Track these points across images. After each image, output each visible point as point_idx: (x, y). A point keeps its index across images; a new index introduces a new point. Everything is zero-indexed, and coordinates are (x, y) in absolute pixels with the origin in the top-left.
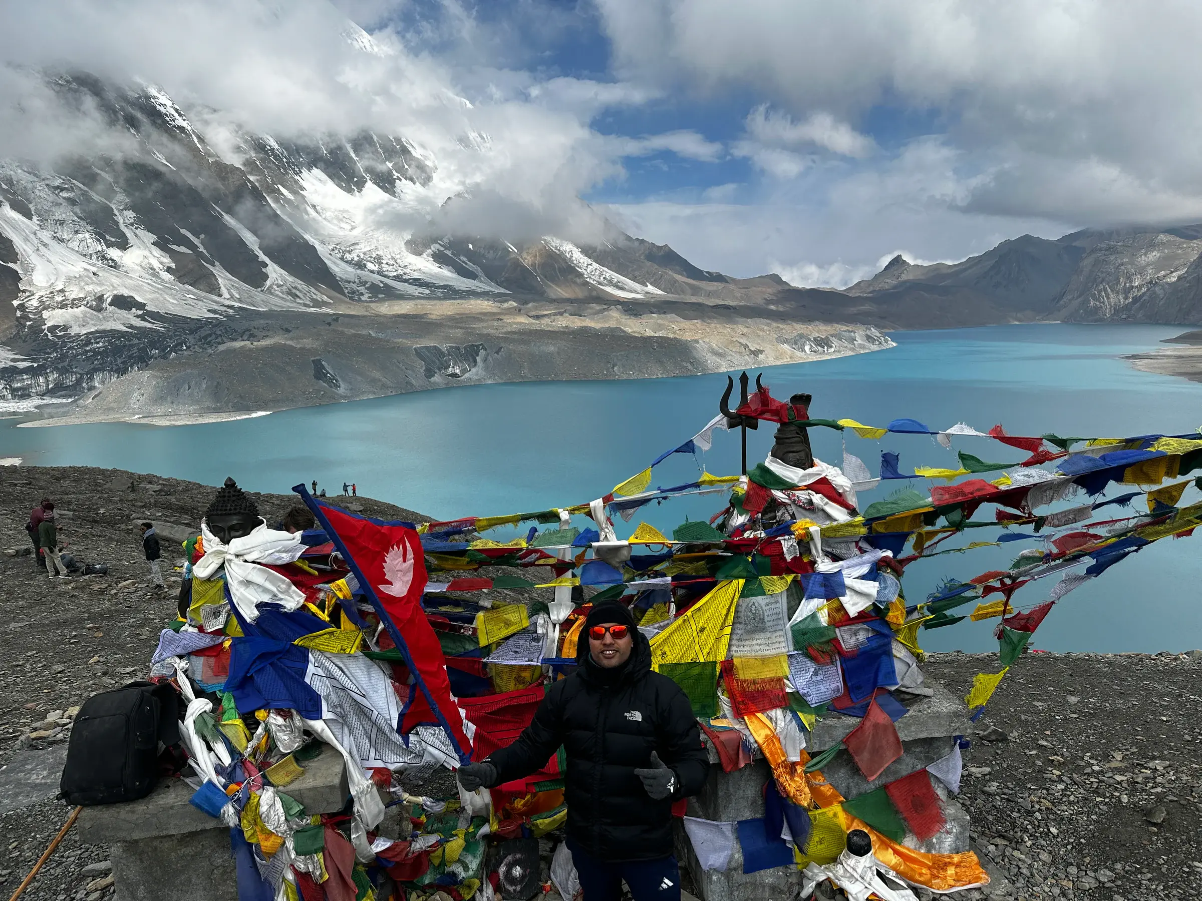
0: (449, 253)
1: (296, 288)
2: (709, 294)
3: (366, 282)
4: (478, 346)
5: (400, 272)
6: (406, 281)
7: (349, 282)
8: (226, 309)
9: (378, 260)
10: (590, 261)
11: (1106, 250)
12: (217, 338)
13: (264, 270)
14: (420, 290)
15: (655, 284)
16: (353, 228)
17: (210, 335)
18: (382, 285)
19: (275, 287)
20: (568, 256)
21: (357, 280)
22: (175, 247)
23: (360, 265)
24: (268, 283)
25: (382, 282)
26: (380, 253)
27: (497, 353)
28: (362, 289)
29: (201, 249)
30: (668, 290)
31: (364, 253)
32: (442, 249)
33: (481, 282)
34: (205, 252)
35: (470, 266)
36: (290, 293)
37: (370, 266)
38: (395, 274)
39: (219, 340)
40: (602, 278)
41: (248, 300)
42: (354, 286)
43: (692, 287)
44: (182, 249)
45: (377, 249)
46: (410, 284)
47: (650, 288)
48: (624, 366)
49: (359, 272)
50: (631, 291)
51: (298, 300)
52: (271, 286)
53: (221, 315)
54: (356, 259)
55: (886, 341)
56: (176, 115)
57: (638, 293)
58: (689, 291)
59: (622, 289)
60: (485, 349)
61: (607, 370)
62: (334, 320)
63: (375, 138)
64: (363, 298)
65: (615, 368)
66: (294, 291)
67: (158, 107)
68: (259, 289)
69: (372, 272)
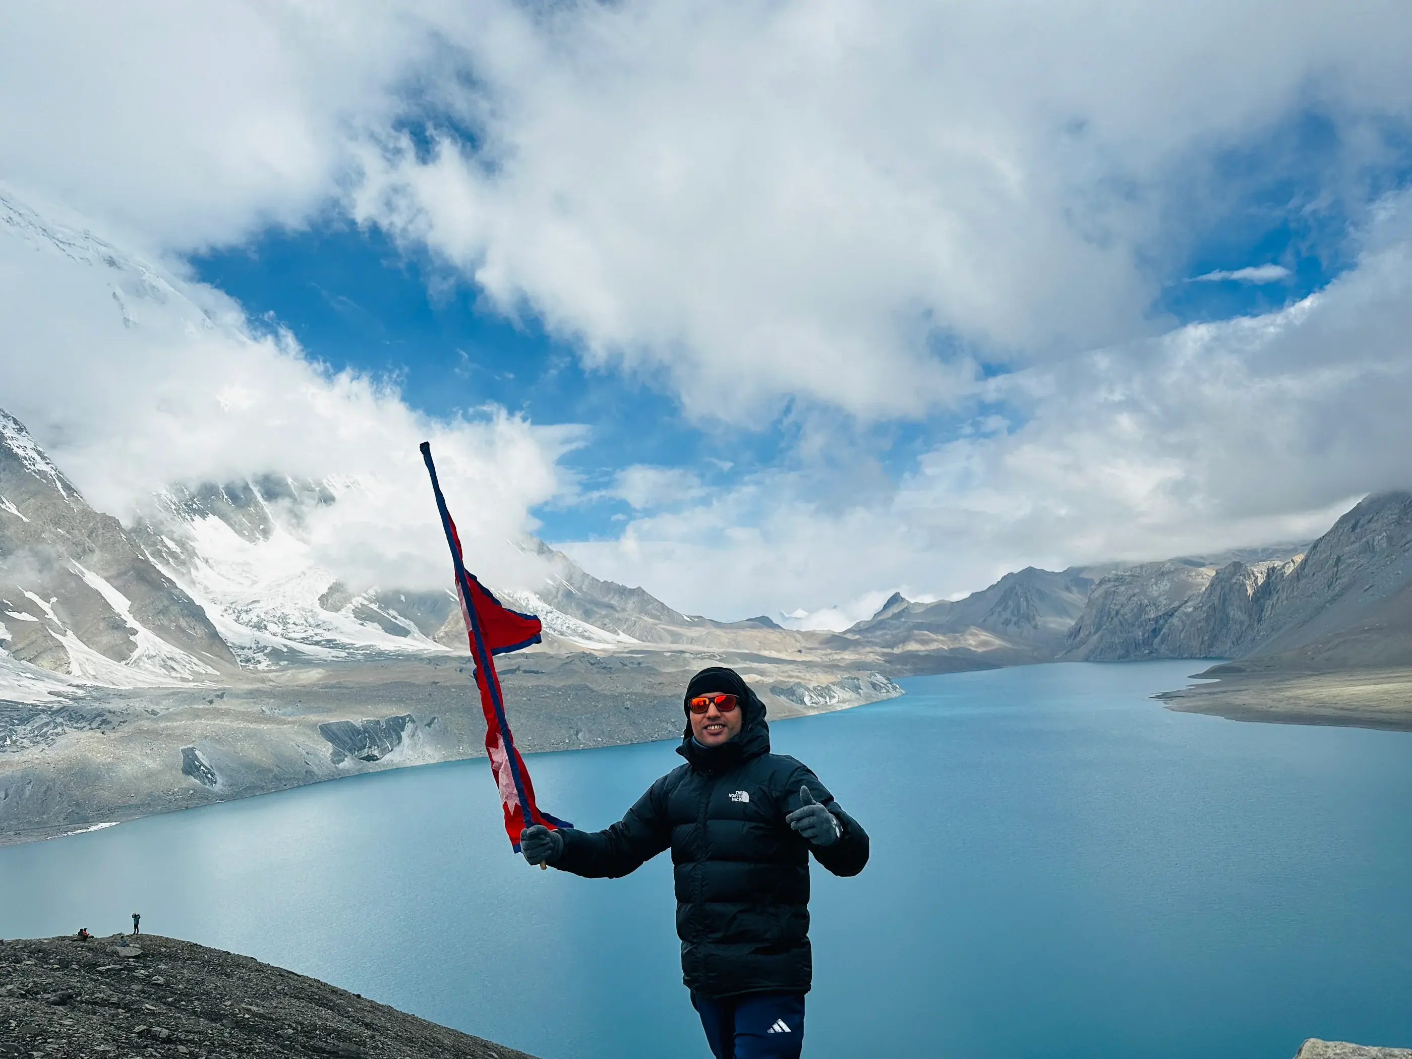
0: (374, 607)
1: (171, 659)
2: (692, 641)
3: (266, 647)
4: (403, 718)
5: (310, 632)
6: (317, 643)
7: (243, 648)
8: (74, 689)
9: (283, 620)
10: (549, 608)
11: (1115, 581)
12: (55, 727)
13: (132, 638)
14: (335, 652)
15: (629, 632)
16: (254, 583)
17: (47, 724)
18: (285, 650)
19: (145, 659)
20: (524, 604)
21: (254, 646)
22: (15, 615)
23: (260, 626)
24: (135, 654)
25: (285, 646)
26: (286, 611)
27: (429, 725)
28: (260, 656)
29: (51, 615)
30: (644, 638)
31: (266, 613)
32: (366, 603)
33: (415, 639)
34: (55, 619)
35: (402, 622)
36: (164, 666)
37: (272, 627)
38: (304, 635)
39: (59, 729)
40: (565, 628)
41: (106, 677)
42: (250, 653)
43: (671, 633)
44: (25, 616)
45: (282, 605)
46: (322, 646)
47: (623, 637)
48: (590, 732)
49: (257, 634)
50: (600, 641)
51: (174, 674)
52: (139, 658)
53: (66, 697)
54: (255, 620)
55: (895, 688)
56: (38, 458)
57: (608, 643)
58: (669, 638)
59: (589, 638)
60: (413, 721)
61: (570, 737)
62: (217, 696)
63: (290, 481)
64: (260, 667)
65: (580, 735)
66: (170, 662)
67: (16, 450)
68: (124, 662)
69: (274, 635)
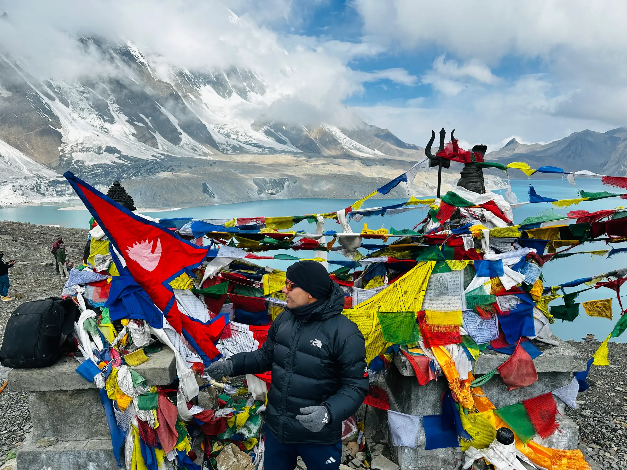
0: (273, 130)
1: (195, 146)
2: (408, 156)
3: (230, 144)
4: (285, 179)
5: (248, 140)
6: (250, 144)
7: (222, 144)
8: (160, 155)
9: (237, 133)
10: (345, 137)
12: (155, 170)
13: (180, 136)
14: (258, 149)
15: (379, 150)
16: (225, 116)
17: (152, 168)
18: (238, 146)
19: (185, 145)
20: (334, 134)
21: (226, 144)
22: (137, 123)
23: (227, 136)
24: (182, 143)
25: (238, 144)
26: (238, 129)
27: (294, 183)
28: (228, 148)
29: (150, 124)
30: (386, 153)
31: (230, 130)
32: (269, 128)
33: (288, 146)
34: (151, 126)
35: (284, 138)
36: (192, 149)
37: (233, 136)
38: (245, 141)
39: (157, 171)
40: (351, 146)
41: (172, 151)
42: (224, 146)
43: (399, 151)
44: (140, 124)
45: (236, 127)
46: (253, 146)
47: (377, 152)
48: (360, 192)
49: (227, 139)
50: (366, 153)
51: (196, 152)
52: (183, 145)
53: (158, 158)
54: (226, 132)
55: (505, 185)
56: (140, 56)
57: (370, 154)
58: (398, 154)
59: (361, 151)
60: (289, 181)
61: (351, 194)
62: (213, 163)
63: (238, 70)
64: (228, 152)
65: (356, 193)
66: (194, 147)
67: (132, 52)
68: (177, 146)
69: (234, 139)
